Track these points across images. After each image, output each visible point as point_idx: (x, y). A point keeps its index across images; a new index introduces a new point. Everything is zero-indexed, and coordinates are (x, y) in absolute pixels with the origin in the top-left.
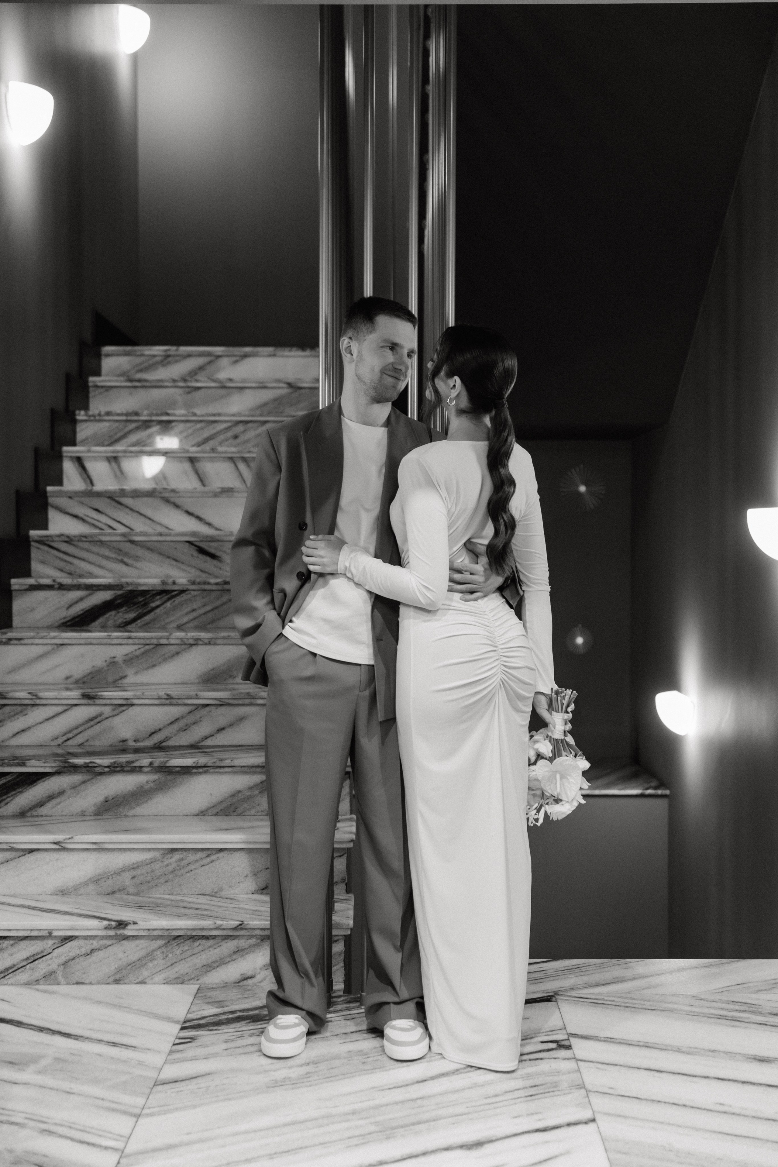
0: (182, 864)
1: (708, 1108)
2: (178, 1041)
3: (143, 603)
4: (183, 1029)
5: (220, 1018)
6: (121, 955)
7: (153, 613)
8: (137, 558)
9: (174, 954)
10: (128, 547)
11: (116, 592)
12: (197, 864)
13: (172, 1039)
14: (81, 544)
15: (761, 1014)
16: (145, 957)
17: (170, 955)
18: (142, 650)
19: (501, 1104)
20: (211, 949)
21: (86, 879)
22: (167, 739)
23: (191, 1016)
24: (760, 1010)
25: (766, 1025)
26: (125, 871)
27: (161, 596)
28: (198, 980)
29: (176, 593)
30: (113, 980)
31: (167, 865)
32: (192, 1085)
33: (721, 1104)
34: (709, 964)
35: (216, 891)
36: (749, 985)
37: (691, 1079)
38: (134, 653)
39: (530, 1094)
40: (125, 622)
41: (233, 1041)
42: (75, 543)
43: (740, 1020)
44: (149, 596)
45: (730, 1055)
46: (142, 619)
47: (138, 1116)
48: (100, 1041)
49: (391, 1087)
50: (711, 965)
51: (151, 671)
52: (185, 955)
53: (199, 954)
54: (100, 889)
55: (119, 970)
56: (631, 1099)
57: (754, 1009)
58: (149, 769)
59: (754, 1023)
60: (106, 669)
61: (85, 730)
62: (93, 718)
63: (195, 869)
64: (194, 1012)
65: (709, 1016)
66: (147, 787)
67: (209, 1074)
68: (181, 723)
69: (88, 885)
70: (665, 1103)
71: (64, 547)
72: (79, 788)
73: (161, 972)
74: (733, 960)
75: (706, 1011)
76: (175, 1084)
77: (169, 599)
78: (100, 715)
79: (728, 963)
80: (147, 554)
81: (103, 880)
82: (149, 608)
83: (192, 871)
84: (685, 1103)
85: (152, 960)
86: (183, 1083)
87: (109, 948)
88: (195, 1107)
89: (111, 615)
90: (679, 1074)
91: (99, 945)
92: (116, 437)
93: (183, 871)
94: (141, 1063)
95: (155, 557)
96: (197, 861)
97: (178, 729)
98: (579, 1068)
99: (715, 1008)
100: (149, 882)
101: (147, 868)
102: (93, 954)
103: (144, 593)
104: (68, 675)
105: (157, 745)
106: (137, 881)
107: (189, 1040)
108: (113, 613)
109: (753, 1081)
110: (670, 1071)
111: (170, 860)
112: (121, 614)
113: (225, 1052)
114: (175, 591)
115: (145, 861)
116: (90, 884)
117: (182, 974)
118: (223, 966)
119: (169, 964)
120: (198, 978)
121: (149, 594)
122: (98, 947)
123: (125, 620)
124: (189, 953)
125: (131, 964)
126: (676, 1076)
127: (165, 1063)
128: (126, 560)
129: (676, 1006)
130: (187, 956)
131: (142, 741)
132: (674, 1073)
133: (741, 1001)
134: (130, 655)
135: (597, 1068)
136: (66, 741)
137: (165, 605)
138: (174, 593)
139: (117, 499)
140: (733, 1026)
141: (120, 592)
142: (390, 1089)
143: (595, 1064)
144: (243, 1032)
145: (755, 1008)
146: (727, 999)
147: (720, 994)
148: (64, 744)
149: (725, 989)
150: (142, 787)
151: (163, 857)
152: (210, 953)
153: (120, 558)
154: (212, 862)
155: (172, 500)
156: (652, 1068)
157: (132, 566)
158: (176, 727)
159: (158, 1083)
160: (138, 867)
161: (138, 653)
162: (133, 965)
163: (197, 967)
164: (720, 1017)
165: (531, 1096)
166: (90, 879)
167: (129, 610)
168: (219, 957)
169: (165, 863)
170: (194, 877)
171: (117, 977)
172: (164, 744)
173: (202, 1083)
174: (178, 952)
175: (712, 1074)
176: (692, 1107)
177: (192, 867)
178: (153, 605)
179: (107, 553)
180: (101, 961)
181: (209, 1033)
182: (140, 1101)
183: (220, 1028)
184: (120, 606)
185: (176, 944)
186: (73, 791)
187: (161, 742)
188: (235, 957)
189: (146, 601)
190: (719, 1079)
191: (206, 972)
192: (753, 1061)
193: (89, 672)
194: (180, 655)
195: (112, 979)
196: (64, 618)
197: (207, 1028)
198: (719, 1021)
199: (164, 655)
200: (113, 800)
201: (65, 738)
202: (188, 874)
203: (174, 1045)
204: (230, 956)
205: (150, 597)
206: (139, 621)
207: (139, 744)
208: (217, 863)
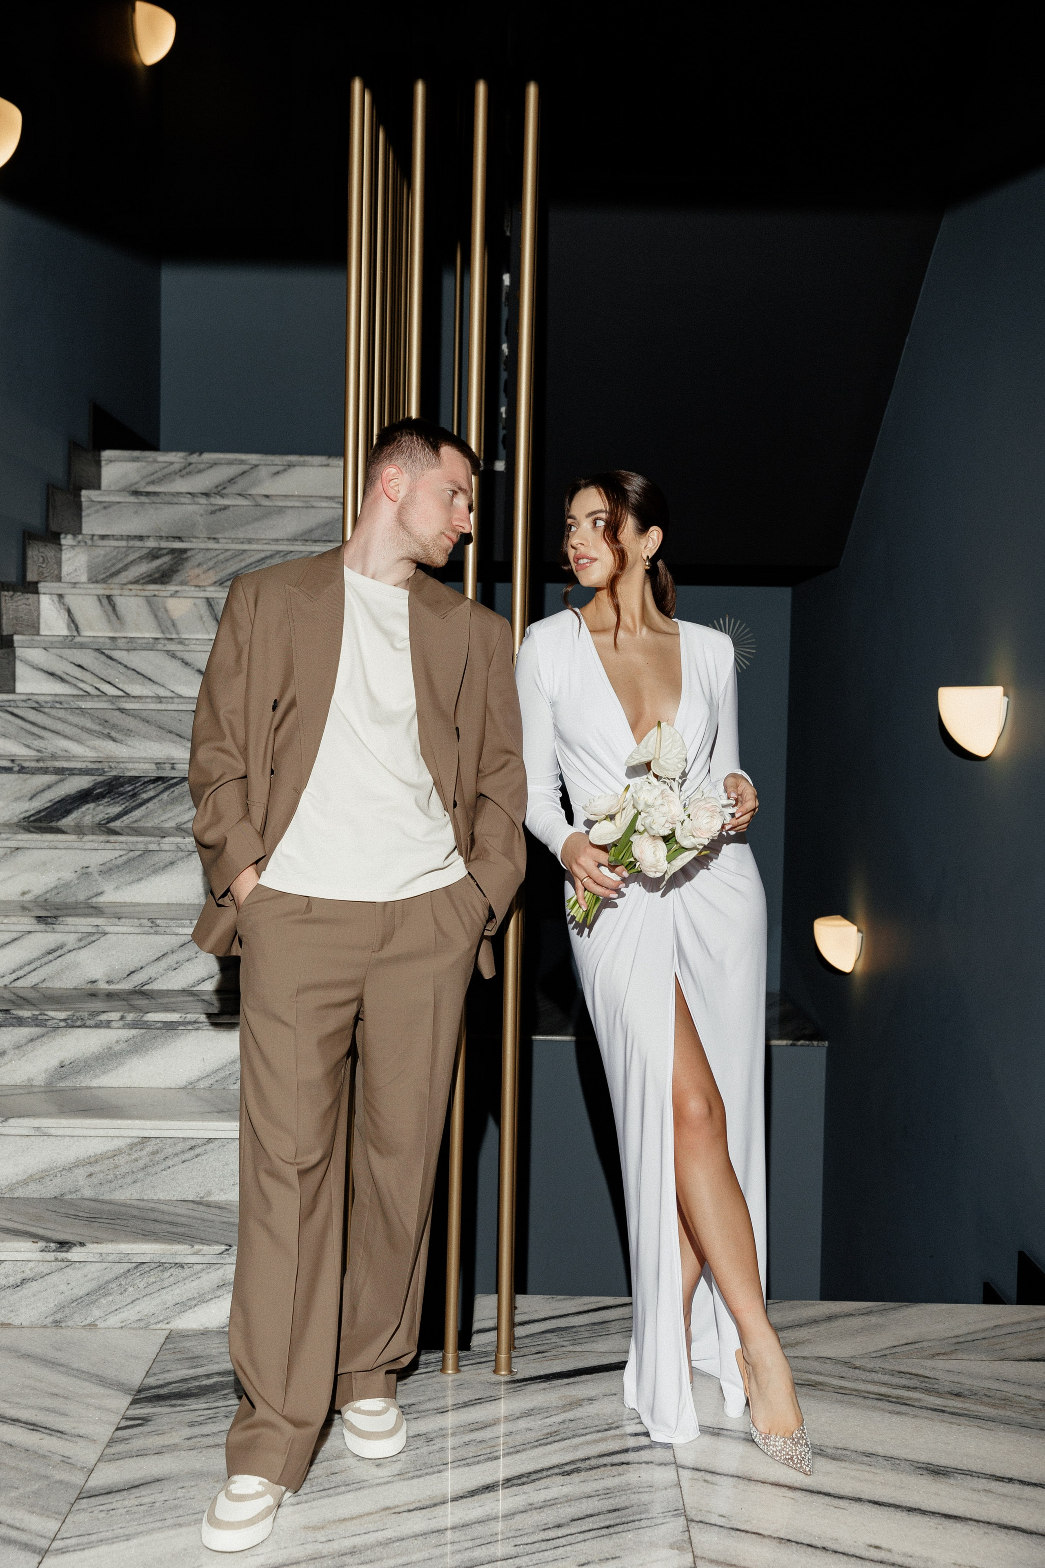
0: (157, 1159)
1: (858, 1554)
2: (124, 1423)
3: (131, 793)
4: (134, 1402)
5: (190, 1386)
6: (63, 1287)
7: (144, 807)
8: (128, 732)
9: (136, 1287)
10: (117, 718)
11: (96, 777)
12: (177, 1159)
13: (116, 1419)
14: (53, 712)
15: (938, 1393)
16: (95, 1291)
17: (131, 1289)
18: (124, 858)
19: (563, 1541)
20: (186, 1282)
21: (25, 1177)
22: (150, 981)
23: (152, 1381)
24: (936, 1386)
25: (943, 1411)
26: (78, 1166)
27: (156, 784)
28: (168, 1323)
29: (175, 780)
30: (51, 1321)
31: (136, 1160)
32: (129, 1500)
33: (876, 1547)
34: (869, 1310)
35: (202, 1195)
36: (925, 1344)
37: (836, 1502)
38: (113, 862)
39: (607, 1523)
40: (108, 818)
41: (201, 1424)
42: (46, 710)
43: (908, 1402)
44: (139, 784)
45: (893, 1462)
46: (130, 815)
47: (44, 1553)
48: (15, 1421)
49: (411, 1507)
50: (871, 1312)
51: (135, 886)
52: (149, 1290)
53: (170, 1288)
54: (44, 1190)
55: (61, 1308)
56: (749, 1535)
57: (926, 1383)
58: (121, 1023)
59: (927, 1408)
60: (76, 882)
61: (41, 966)
62: (52, 950)
63: (174, 1165)
64: (155, 1374)
65: (864, 1395)
66: (117, 1048)
67: (158, 1481)
68: (171, 960)
69: (27, 1184)
70: (797, 1543)
71: (32, 715)
72: (24, 1048)
73: (118, 1312)
74: (902, 1304)
75: (862, 1386)
76: (106, 1497)
77: (166, 789)
78: (61, 947)
79: (894, 1309)
80: (142, 727)
81: (48, 1179)
82: (139, 801)
83: (169, 1167)
84: (825, 1544)
85: (105, 1295)
86: (118, 1496)
87: (46, 1277)
88: (128, 1538)
89: (88, 809)
90: (819, 1493)
91: (34, 1274)
92: (113, 570)
93: (158, 1168)
94: (66, 1461)
95: (152, 731)
96: (176, 1155)
97: (166, 967)
98: (679, 1481)
99: (874, 1382)
100: (111, 1182)
101: (109, 1163)
102: (24, 1286)
103: (134, 779)
104: (26, 890)
105: (137, 988)
106: (95, 1180)
107: (140, 1422)
108: (91, 805)
109: (924, 1506)
110: (807, 1488)
111: (139, 1153)
112: (101, 807)
113: (188, 1443)
114: (175, 778)
115: (106, 1153)
116: (30, 1184)
117: (146, 1315)
118: (204, 1305)
119: (129, 1301)
120: (169, 1321)
121: (140, 781)
122: (31, 1276)
123: (107, 816)
124: (156, 1286)
125: (76, 1300)
126: (816, 1497)
127: (99, 1460)
128: (113, 734)
129: (820, 1379)
130: (153, 1291)
131: (118, 983)
132: (812, 1492)
133: (910, 1370)
134: (108, 864)
135: (705, 1481)
136: (15, 980)
137: (161, 797)
138: (172, 782)
139: (106, 652)
140: (898, 1413)
141: (101, 778)
142: (409, 1511)
143: (702, 1473)
144: (216, 1410)
145: (930, 1383)
146: (891, 1368)
147: (881, 1359)
148: (12, 985)
149: (888, 1352)
150: (110, 1048)
151: (131, 1149)
152: (185, 1287)
153: (106, 731)
154: (197, 1156)
155: (178, 654)
156: (782, 1481)
157: (121, 742)
158: (163, 964)
159: (86, 1495)
160: (96, 1162)
161: (120, 861)
162: (79, 1301)
163: (167, 1306)
164: (882, 1397)
165: (608, 1527)
166: (31, 1176)
167: (112, 802)
168: (198, 1293)
169: (134, 1157)
170: (172, 1176)
171: (58, 1317)
172: (146, 987)
173: (147, 1495)
174: (141, 1285)
175: (865, 1496)
176: (836, 1552)
177: (170, 1163)
178: (145, 796)
179: (89, 724)
180: (35, 1295)
181: (169, 1410)
182: (52, 1525)
183: (186, 1402)
184: (101, 796)
185: (138, 1274)
186: (17, 1051)
187: (143, 985)
188: (219, 1293)
189: (136, 790)
190: (875, 1503)
191: (179, 1313)
192: (925, 1472)
193: (53, 885)
194: (175, 866)
195: (50, 1319)
196: (27, 811)
197: (168, 1402)
198: (880, 1404)
199: (154, 865)
200: (71, 1066)
201: (14, 976)
202: (164, 1172)
203: (118, 1429)
204: (213, 1291)
205: (141, 785)
206: (125, 818)
207: (112, 987)
208: (204, 1157)
